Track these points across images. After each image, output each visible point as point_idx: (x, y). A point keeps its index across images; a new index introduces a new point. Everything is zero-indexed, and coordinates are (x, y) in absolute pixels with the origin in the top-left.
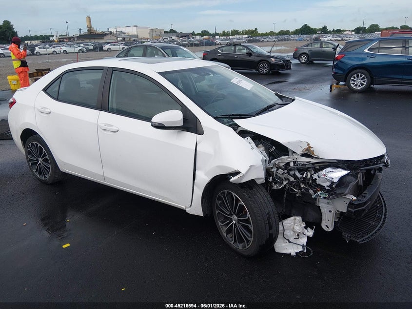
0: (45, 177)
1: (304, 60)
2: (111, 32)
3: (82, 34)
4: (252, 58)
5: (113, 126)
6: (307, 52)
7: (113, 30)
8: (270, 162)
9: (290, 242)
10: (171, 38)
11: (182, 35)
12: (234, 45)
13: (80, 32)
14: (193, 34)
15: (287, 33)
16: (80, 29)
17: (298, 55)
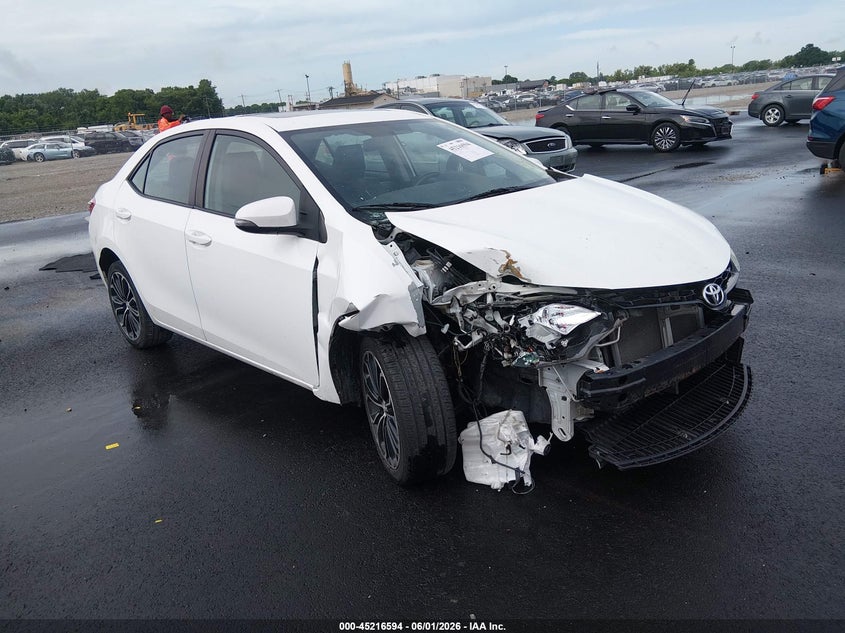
0: (135, 336)
1: (775, 119)
2: (389, 91)
3: (335, 96)
4: (639, 118)
5: (204, 234)
6: (781, 101)
7: (392, 86)
8: (441, 294)
9: (494, 462)
10: (504, 92)
11: (528, 86)
12: (601, 94)
13: (331, 94)
14: (552, 81)
15: (764, 65)
16: (331, 88)
17: (760, 108)
